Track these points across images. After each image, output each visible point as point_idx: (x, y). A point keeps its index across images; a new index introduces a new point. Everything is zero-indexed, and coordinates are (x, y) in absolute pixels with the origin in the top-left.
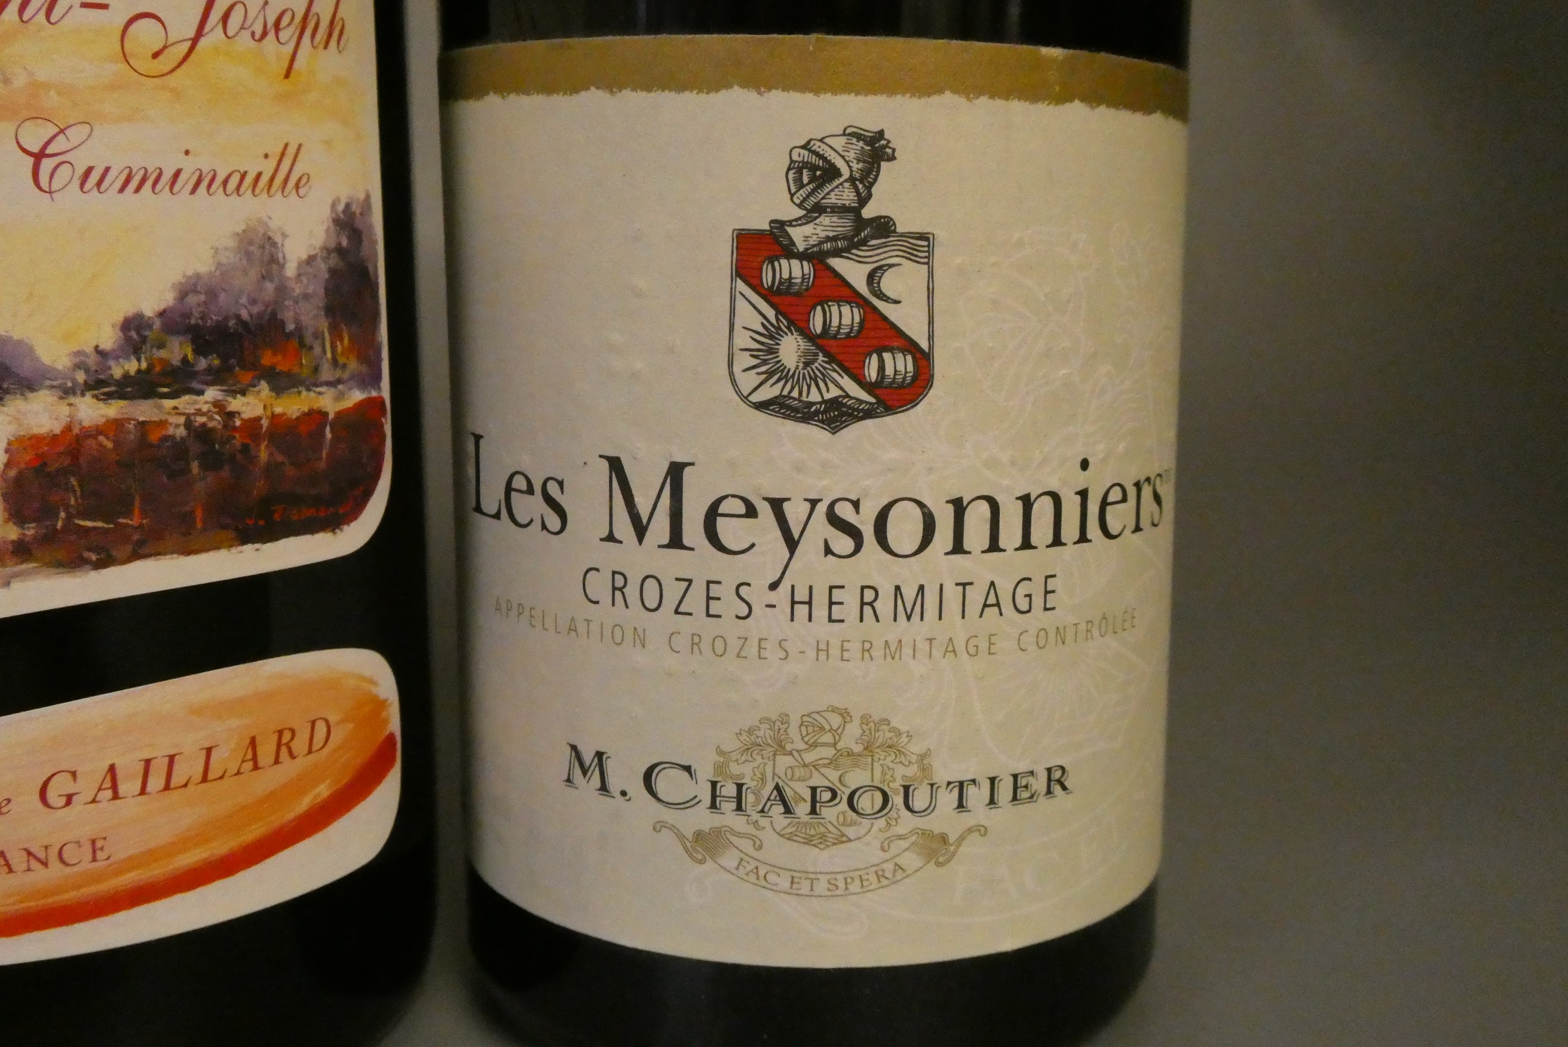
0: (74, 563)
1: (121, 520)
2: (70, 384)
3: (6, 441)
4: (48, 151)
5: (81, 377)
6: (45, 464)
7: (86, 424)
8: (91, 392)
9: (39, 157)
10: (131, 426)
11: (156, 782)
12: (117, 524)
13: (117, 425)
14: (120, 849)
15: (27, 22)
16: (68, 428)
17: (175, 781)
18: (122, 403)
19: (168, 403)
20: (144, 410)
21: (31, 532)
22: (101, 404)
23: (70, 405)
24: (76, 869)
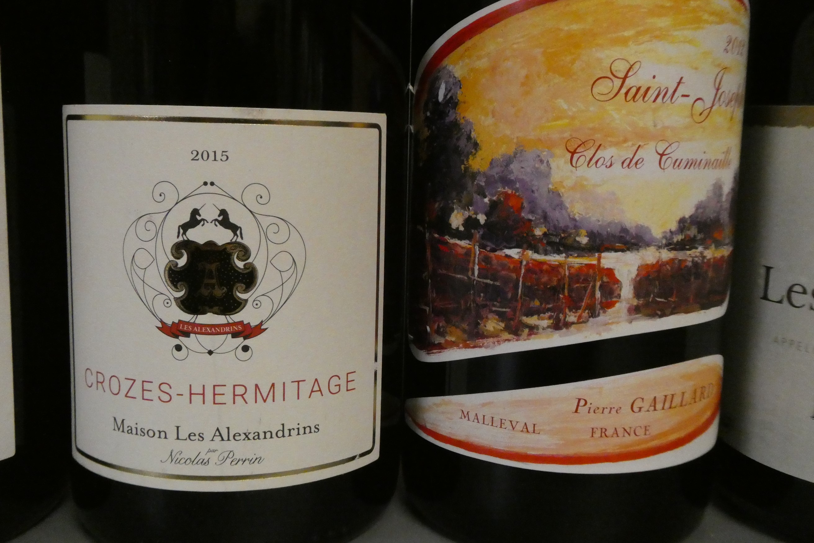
0: (653, 315)
1: (669, 299)
2: (660, 244)
3: (638, 266)
4: (665, 153)
5: (664, 242)
6: (649, 276)
7: (663, 260)
8: (667, 248)
9: (662, 155)
10: (676, 261)
11: (667, 405)
12: (668, 300)
13: (672, 260)
14: (654, 430)
15: (673, 103)
16: (658, 262)
17: (673, 405)
18: (675, 252)
19: (688, 252)
20: (681, 255)
21: (641, 302)
22: (669, 252)
23: (659, 252)
24: (639, 437)
